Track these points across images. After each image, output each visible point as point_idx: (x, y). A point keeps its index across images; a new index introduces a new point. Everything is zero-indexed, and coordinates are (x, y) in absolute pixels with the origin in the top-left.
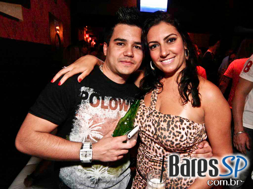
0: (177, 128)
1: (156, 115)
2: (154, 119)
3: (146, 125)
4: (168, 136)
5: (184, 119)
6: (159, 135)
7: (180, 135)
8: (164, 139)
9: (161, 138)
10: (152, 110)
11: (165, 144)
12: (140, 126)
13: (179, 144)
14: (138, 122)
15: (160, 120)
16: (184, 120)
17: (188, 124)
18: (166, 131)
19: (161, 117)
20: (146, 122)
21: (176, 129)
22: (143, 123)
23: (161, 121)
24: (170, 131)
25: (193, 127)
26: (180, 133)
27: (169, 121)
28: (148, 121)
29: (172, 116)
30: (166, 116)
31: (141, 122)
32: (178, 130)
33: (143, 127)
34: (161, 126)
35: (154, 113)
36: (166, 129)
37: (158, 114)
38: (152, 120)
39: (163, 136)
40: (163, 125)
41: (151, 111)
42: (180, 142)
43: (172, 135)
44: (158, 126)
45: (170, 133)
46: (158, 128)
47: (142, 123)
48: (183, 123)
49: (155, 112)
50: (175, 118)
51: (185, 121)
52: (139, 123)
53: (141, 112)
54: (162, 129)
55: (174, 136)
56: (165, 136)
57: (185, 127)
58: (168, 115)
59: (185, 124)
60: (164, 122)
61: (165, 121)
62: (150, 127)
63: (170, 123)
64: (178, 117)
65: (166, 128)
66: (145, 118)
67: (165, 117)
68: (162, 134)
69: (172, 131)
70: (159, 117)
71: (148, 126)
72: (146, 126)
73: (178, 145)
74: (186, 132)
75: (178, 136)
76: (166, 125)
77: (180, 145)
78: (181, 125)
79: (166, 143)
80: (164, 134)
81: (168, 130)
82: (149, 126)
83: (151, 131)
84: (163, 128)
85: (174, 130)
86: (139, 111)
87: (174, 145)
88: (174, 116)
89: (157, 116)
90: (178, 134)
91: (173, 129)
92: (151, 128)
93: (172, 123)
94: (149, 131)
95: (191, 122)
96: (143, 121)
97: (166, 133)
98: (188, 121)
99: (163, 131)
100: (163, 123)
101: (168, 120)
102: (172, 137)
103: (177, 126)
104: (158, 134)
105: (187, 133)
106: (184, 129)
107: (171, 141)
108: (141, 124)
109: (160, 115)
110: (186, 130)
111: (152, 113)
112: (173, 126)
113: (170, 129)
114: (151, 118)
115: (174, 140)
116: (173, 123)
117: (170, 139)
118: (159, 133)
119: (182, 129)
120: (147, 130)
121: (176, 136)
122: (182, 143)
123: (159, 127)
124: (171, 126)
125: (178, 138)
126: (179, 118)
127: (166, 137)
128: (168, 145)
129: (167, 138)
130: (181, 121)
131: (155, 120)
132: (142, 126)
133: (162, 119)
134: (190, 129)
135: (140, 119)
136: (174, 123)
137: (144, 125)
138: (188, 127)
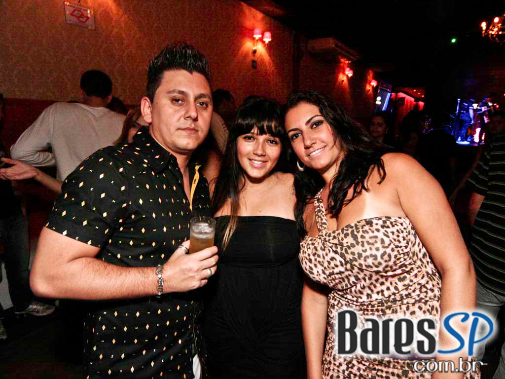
0: (368, 232)
1: (331, 238)
2: (331, 245)
3: (328, 261)
4: (363, 250)
5: (370, 219)
6: (351, 258)
7: (377, 240)
8: (360, 259)
9: (356, 261)
10: (323, 236)
11: (366, 266)
12: (323, 270)
13: (385, 253)
14: (316, 266)
15: (340, 239)
16: (372, 220)
17: (380, 222)
18: (356, 246)
19: (339, 234)
20: (326, 257)
21: (367, 236)
22: (323, 262)
23: (342, 239)
24: (362, 242)
25: (391, 223)
26: (376, 237)
27: (352, 232)
28: (327, 254)
29: (353, 225)
30: (345, 229)
31: (319, 262)
32: (371, 234)
33: (327, 267)
34: (345, 245)
35: (327, 237)
36: (355, 244)
37: (332, 235)
38: (330, 249)
39: (356, 256)
40: (347, 243)
41: (322, 238)
42: (384, 250)
43: (367, 246)
44: (342, 249)
45: (363, 245)
46: (343, 251)
47: (321, 263)
48: (374, 224)
49: (327, 235)
50: (358, 224)
51: (375, 221)
52: (318, 265)
53: (311, 249)
54: (349, 248)
55: (370, 246)
56: (358, 253)
57: (379, 227)
58: (346, 227)
59: (377, 224)
60: (346, 237)
61: (346, 235)
62: (334, 260)
63: (355, 233)
64: (362, 220)
65: (354, 242)
66: (320, 252)
67: (344, 231)
68: (353, 253)
69: (363, 240)
70: (337, 236)
71: (331, 262)
72: (329, 263)
73: (384, 255)
74: (384, 233)
75: (376, 242)
76: (351, 238)
77: (387, 254)
78: (371, 228)
79: (367, 264)
80: (356, 253)
81: (358, 243)
82: (332, 259)
83: (338, 264)
84: (349, 245)
85: (366, 238)
86: (309, 250)
87: (379, 259)
88: (356, 222)
89: (334, 237)
90: (375, 239)
91: (362, 237)
92: (336, 260)
93: (357, 231)
94: (337, 266)
95: (384, 219)
96: (321, 259)
97: (358, 249)
98: (380, 219)
99: (353, 250)
100: (346, 239)
101: (349, 232)
102: (368, 249)
103: (366, 231)
104: (349, 260)
105: (386, 233)
106: (378, 230)
107: (371, 255)
108: (322, 266)
109: (336, 234)
110: (382, 230)
111: (325, 239)
112: (361, 233)
113: (360, 240)
114: (328, 248)
115: (374, 252)
116: (359, 231)
117: (368, 253)
118: (349, 257)
119: (375, 232)
120: (334, 266)
121: (373, 244)
122: (388, 251)
123: (344, 248)
124: (359, 235)
125: (379, 245)
126: (364, 221)
127: (361, 254)
128: (371, 264)
129: (364, 255)
130: (369, 223)
131: (334, 245)
132: (325, 268)
133: (342, 236)
134: (388, 227)
135: (316, 260)
136: (361, 230)
137: (326, 264)
138: (383, 227)
